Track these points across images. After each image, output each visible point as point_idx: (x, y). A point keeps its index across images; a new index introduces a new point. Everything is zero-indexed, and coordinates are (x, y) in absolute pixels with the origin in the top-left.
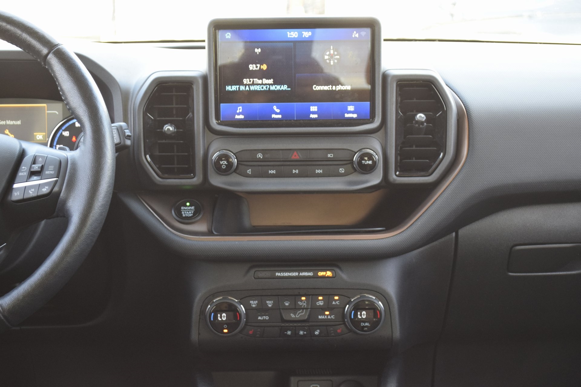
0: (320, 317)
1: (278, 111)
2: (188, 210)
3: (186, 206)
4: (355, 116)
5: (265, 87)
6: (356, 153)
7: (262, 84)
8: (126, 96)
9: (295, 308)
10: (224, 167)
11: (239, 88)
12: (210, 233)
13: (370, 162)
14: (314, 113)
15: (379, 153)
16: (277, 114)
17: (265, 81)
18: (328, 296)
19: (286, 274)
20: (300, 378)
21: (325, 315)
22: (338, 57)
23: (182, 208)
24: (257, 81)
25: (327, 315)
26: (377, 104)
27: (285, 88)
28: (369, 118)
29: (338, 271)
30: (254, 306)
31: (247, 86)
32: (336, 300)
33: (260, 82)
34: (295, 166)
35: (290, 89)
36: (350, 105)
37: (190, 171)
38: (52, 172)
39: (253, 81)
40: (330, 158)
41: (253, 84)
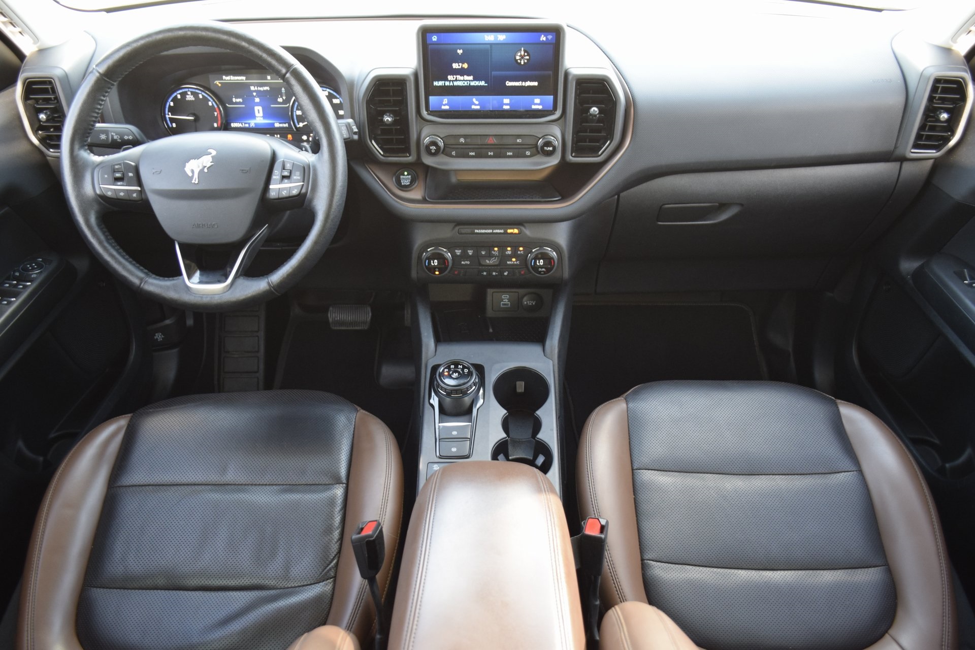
0: (508, 263)
1: (477, 103)
2: (406, 179)
3: (404, 175)
4: (540, 107)
5: (466, 83)
6: (540, 139)
7: (464, 80)
8: (351, 86)
9: (490, 256)
10: (433, 151)
11: (445, 83)
12: (424, 201)
13: (551, 149)
14: (507, 104)
15: (558, 138)
16: (476, 105)
17: (466, 78)
18: (515, 248)
19: (483, 231)
20: (495, 290)
21: (512, 261)
22: (528, 57)
23: (401, 177)
24: (459, 77)
25: (514, 262)
26: (558, 99)
27: (482, 83)
28: (552, 109)
29: (523, 228)
30: (458, 254)
31: (451, 82)
32: (520, 251)
33: (462, 78)
34: (491, 149)
35: (486, 85)
36: (537, 98)
37: (406, 150)
38: (299, 178)
39: (456, 78)
40: (519, 143)
41: (456, 80)
